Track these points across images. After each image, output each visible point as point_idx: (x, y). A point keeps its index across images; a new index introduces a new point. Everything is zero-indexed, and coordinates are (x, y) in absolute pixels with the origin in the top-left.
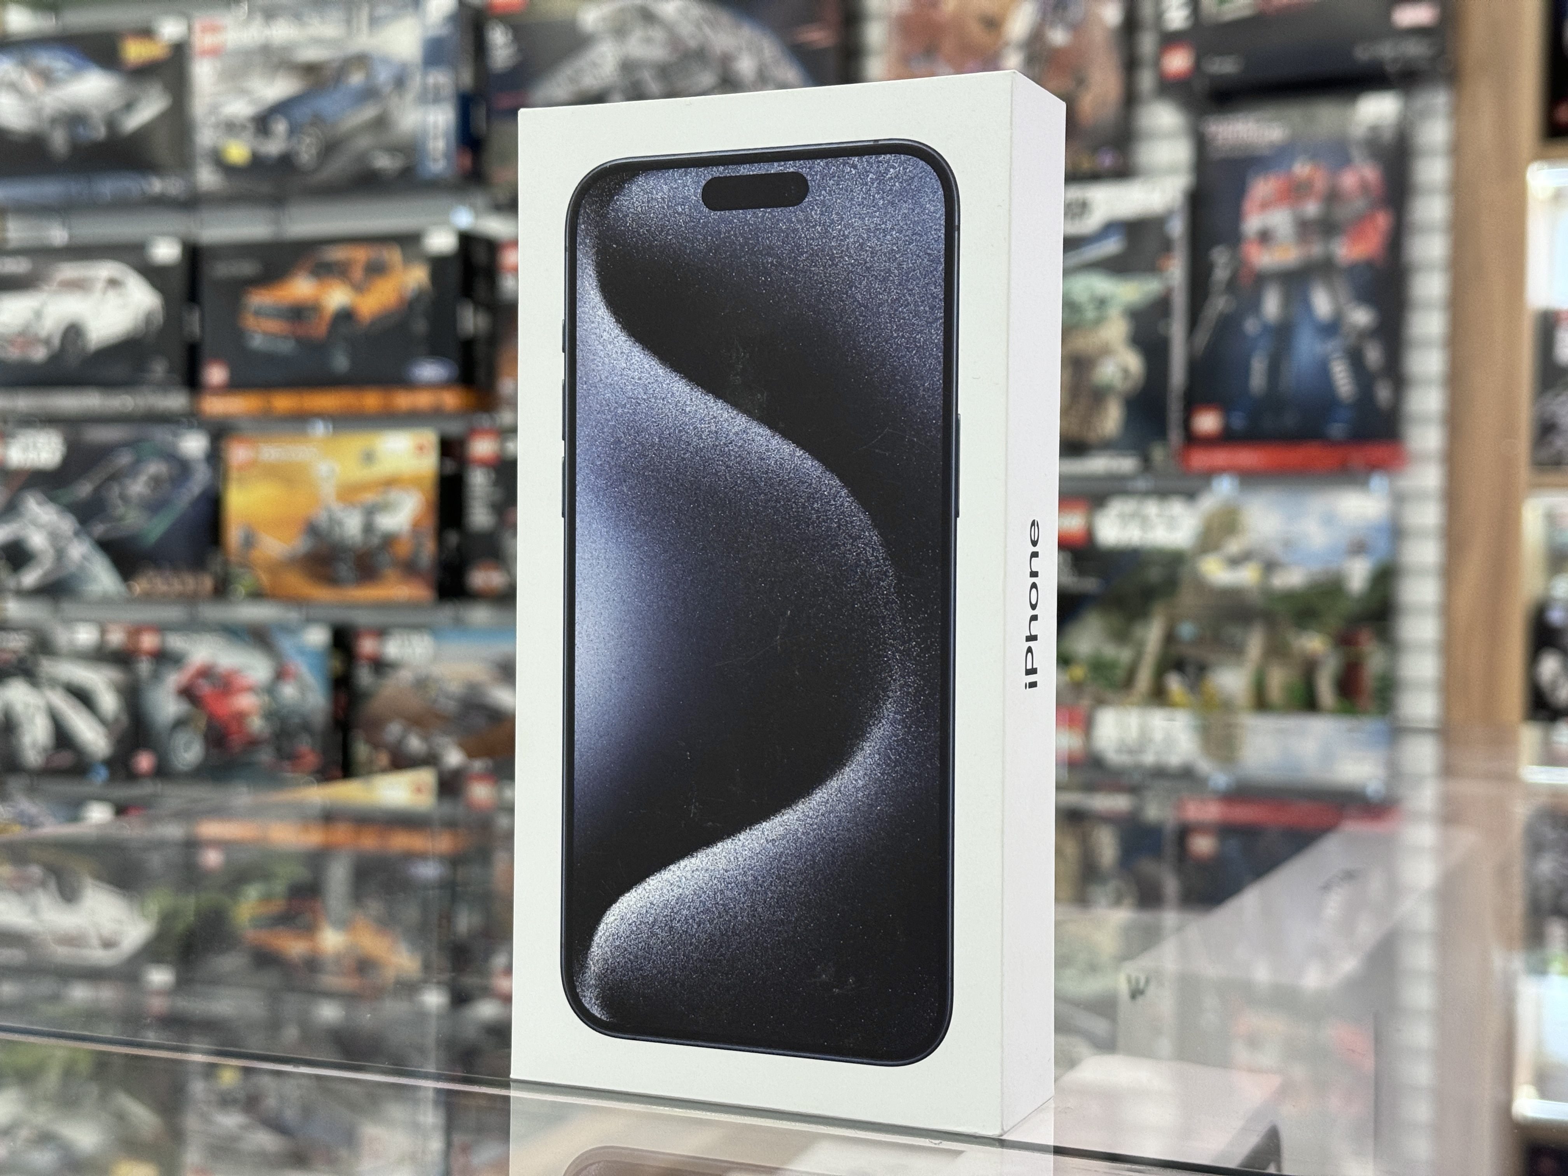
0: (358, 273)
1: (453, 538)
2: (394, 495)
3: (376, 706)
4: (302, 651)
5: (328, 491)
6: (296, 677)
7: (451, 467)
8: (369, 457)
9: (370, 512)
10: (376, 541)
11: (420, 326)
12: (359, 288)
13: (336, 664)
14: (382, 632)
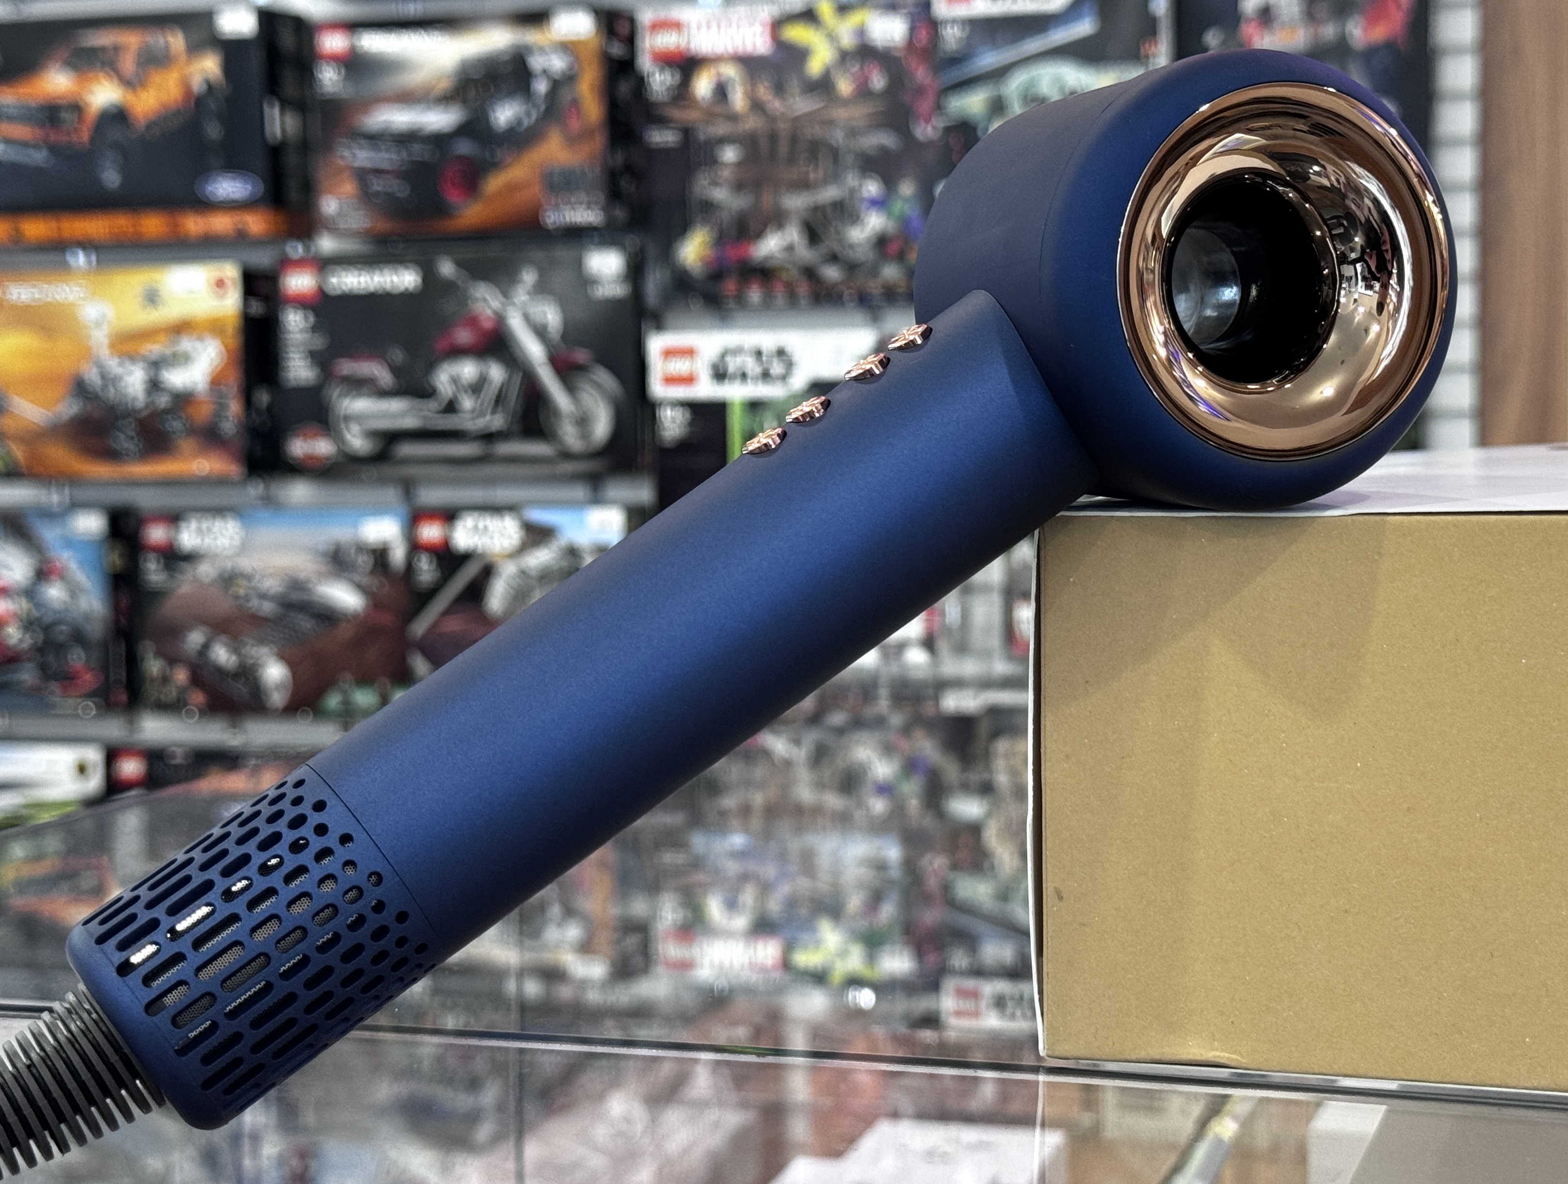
0: (128, 64)
1: (263, 398)
2: (186, 344)
3: (169, 609)
4: (69, 543)
5: (100, 339)
6: (62, 575)
7: (257, 308)
8: (152, 298)
9: (156, 365)
10: (163, 401)
11: (213, 131)
12: (128, 83)
13: (116, 559)
14: (174, 518)
